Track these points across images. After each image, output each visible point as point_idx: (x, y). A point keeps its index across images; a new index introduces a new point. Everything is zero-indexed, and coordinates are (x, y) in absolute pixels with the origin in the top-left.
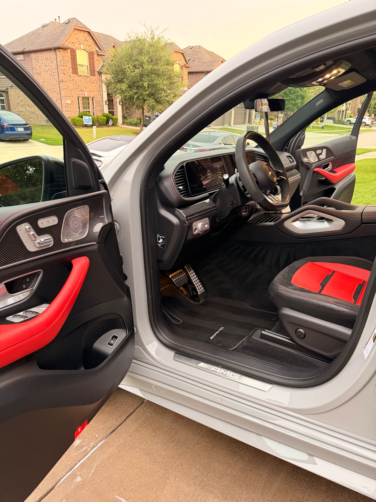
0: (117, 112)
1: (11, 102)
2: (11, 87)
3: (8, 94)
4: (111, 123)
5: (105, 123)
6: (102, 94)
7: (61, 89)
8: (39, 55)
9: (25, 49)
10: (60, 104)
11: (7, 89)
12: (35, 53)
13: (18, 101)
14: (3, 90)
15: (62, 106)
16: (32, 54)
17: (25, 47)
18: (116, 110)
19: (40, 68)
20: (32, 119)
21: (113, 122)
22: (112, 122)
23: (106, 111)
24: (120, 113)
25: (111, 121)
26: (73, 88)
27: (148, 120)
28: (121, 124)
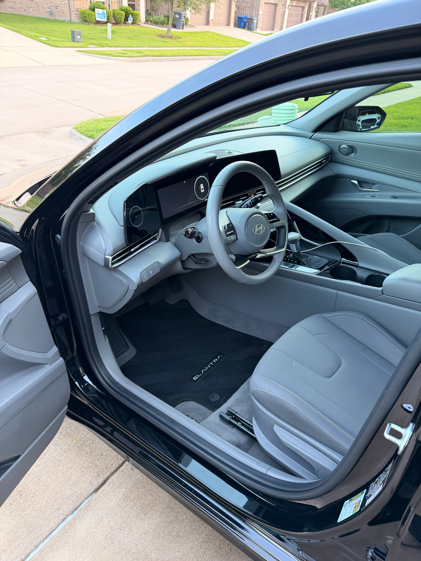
0: (139, 5)
4: (131, 20)
5: (124, 20)
18: (138, 3)
20: (31, 9)
21: (133, 19)
22: (132, 19)
23: (125, 3)
24: (143, 8)
25: (130, 18)
27: (177, 18)
28: (144, 23)
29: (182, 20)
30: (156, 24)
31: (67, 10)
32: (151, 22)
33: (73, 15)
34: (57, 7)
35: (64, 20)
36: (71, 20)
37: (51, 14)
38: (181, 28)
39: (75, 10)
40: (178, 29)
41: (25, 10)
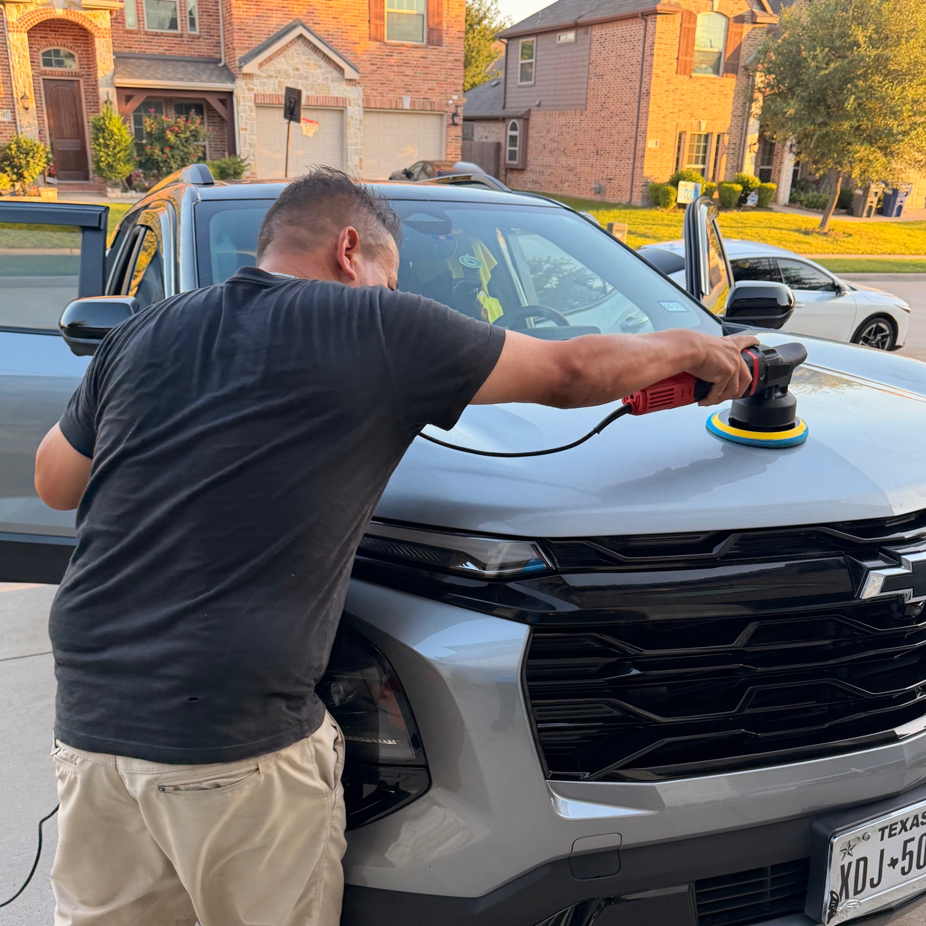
0: (780, 171)
1: (531, 142)
2: (536, 108)
3: (528, 123)
4: (753, 201)
5: (735, 200)
6: (745, 125)
7: (642, 114)
8: (609, 30)
9: (580, 17)
10: (633, 151)
11: (529, 111)
12: (600, 28)
13: (546, 142)
14: (520, 114)
15: (635, 156)
16: (594, 27)
17: (583, 13)
18: (779, 168)
19: (605, 62)
20: (566, 184)
21: (759, 198)
22: (756, 198)
23: (749, 170)
24: (788, 176)
25: (753, 196)
26: (671, 110)
27: (859, 195)
28: (785, 206)
29: (869, 199)
30: (810, 207)
31: (626, 185)
32: (801, 204)
33: (635, 194)
34: (611, 179)
35: (617, 202)
36: (630, 202)
37: (599, 191)
38: (865, 214)
39: (641, 184)
40: (857, 216)
41: (556, 186)
